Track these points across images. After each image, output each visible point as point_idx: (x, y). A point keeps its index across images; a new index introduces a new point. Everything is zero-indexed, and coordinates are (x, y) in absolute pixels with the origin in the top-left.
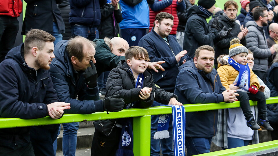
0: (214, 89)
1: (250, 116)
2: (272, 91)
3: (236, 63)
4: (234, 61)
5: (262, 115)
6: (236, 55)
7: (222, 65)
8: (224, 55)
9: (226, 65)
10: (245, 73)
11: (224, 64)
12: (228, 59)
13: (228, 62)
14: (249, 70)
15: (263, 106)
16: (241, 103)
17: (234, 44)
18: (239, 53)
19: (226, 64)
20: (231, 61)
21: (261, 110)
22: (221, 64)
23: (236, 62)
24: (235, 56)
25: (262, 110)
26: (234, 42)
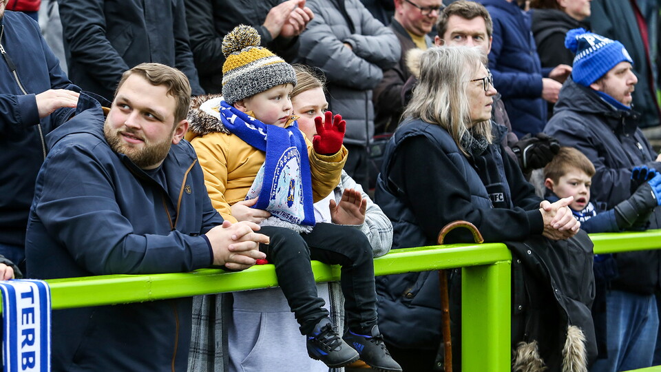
0: (174, 221)
1: (316, 316)
2: (397, 225)
3: (250, 123)
4: (243, 117)
5: (358, 316)
6: (255, 94)
7: (201, 135)
8: (203, 98)
9: (216, 134)
10: (286, 154)
11: (205, 130)
12: (221, 111)
13: (220, 119)
14: (301, 146)
15: (365, 283)
16: (279, 272)
17: (239, 50)
18: (268, 88)
19: (213, 131)
20: (233, 118)
21: (354, 300)
22: (196, 129)
23: (252, 119)
24: (250, 97)
25: (360, 298)
26: (240, 45)
